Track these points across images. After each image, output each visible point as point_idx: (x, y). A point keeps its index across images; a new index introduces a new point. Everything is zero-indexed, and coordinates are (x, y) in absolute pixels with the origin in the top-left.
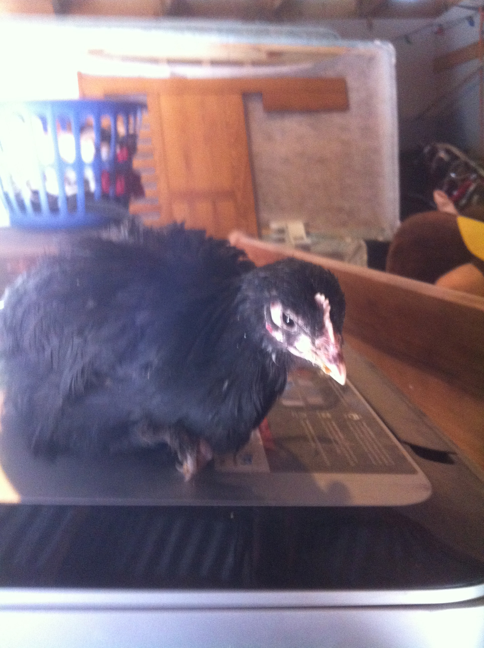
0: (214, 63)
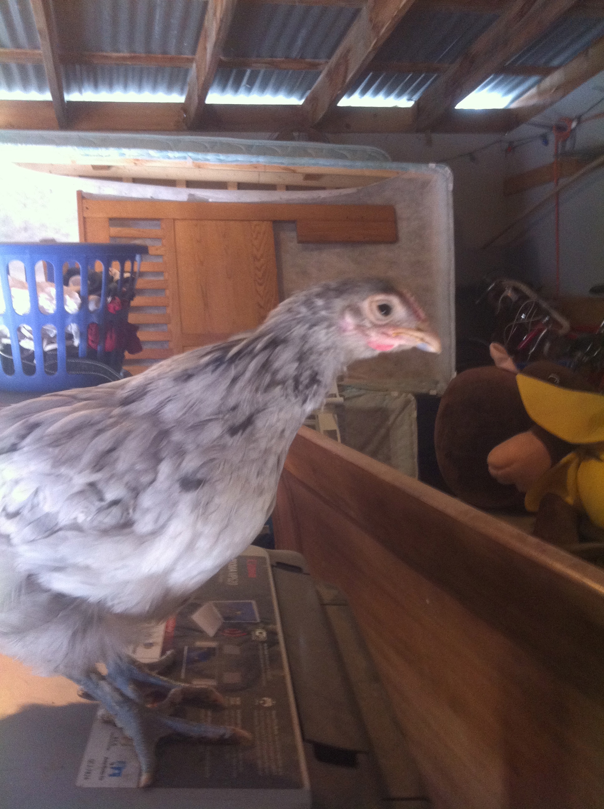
0: (241, 186)
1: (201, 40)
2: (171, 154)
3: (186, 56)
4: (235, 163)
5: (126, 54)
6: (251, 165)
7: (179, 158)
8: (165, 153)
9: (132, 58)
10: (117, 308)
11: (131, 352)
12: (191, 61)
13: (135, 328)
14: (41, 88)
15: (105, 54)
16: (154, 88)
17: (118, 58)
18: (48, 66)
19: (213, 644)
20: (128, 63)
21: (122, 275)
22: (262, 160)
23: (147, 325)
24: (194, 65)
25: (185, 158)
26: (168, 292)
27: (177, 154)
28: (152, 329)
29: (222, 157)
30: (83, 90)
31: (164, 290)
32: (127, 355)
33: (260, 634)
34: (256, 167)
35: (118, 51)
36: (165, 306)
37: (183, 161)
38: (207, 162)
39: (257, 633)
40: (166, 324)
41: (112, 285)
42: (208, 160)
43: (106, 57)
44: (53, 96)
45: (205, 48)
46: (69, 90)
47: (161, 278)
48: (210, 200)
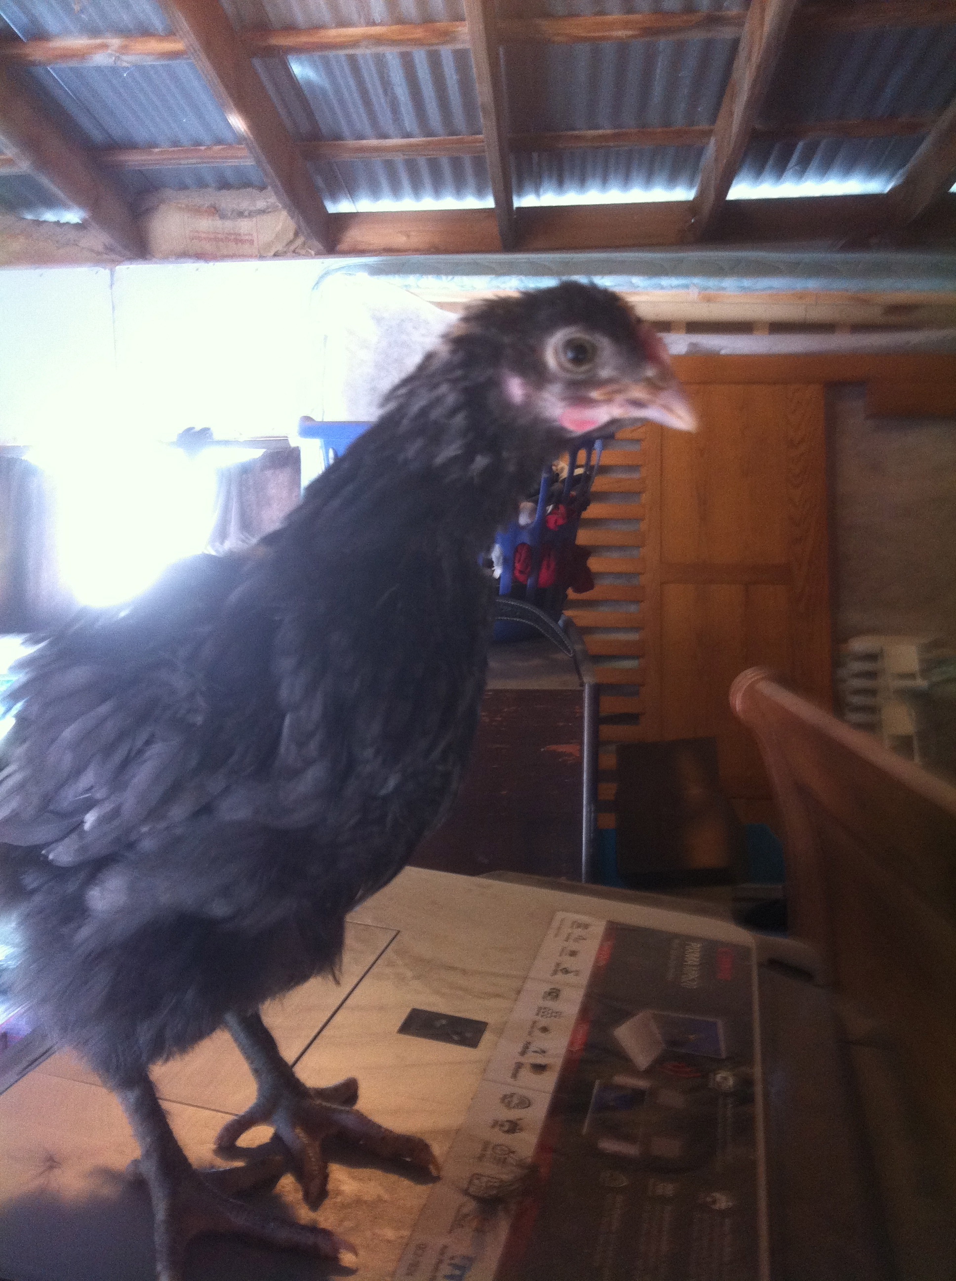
0: (777, 327)
1: (726, 100)
2: (665, 281)
3: (701, 127)
4: (769, 292)
5: (609, 132)
6: (793, 295)
7: (677, 287)
8: (655, 281)
9: (615, 136)
10: (561, 522)
11: (578, 590)
12: (708, 134)
13: (586, 552)
14: (480, 192)
15: (576, 133)
16: (649, 181)
17: (594, 138)
18: (492, 157)
19: (642, 1084)
20: (612, 144)
21: (571, 471)
22: (812, 284)
23: (609, 548)
24: (713, 140)
25: (687, 287)
26: (644, 498)
27: (674, 281)
28: (615, 555)
29: (747, 282)
30: (541, 190)
31: (639, 493)
32: (571, 594)
33: (725, 1079)
34: (801, 298)
35: (597, 127)
36: (639, 520)
37: (682, 292)
38: (722, 292)
39: (719, 1077)
40: (638, 547)
41: (557, 486)
42: (724, 289)
43: (578, 138)
44: (497, 202)
45: (731, 114)
46: (521, 192)
47: (636, 476)
48: (723, 352)
